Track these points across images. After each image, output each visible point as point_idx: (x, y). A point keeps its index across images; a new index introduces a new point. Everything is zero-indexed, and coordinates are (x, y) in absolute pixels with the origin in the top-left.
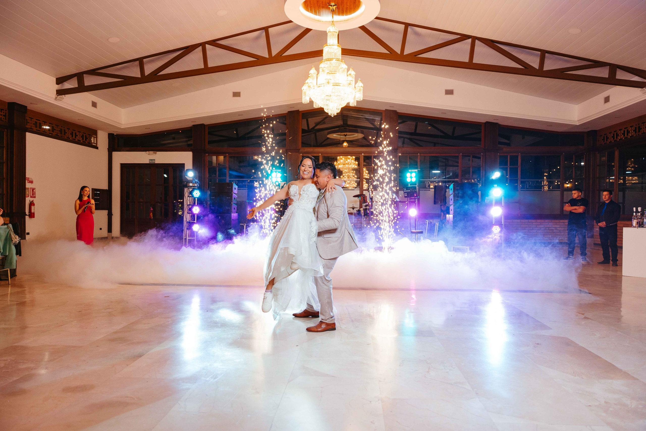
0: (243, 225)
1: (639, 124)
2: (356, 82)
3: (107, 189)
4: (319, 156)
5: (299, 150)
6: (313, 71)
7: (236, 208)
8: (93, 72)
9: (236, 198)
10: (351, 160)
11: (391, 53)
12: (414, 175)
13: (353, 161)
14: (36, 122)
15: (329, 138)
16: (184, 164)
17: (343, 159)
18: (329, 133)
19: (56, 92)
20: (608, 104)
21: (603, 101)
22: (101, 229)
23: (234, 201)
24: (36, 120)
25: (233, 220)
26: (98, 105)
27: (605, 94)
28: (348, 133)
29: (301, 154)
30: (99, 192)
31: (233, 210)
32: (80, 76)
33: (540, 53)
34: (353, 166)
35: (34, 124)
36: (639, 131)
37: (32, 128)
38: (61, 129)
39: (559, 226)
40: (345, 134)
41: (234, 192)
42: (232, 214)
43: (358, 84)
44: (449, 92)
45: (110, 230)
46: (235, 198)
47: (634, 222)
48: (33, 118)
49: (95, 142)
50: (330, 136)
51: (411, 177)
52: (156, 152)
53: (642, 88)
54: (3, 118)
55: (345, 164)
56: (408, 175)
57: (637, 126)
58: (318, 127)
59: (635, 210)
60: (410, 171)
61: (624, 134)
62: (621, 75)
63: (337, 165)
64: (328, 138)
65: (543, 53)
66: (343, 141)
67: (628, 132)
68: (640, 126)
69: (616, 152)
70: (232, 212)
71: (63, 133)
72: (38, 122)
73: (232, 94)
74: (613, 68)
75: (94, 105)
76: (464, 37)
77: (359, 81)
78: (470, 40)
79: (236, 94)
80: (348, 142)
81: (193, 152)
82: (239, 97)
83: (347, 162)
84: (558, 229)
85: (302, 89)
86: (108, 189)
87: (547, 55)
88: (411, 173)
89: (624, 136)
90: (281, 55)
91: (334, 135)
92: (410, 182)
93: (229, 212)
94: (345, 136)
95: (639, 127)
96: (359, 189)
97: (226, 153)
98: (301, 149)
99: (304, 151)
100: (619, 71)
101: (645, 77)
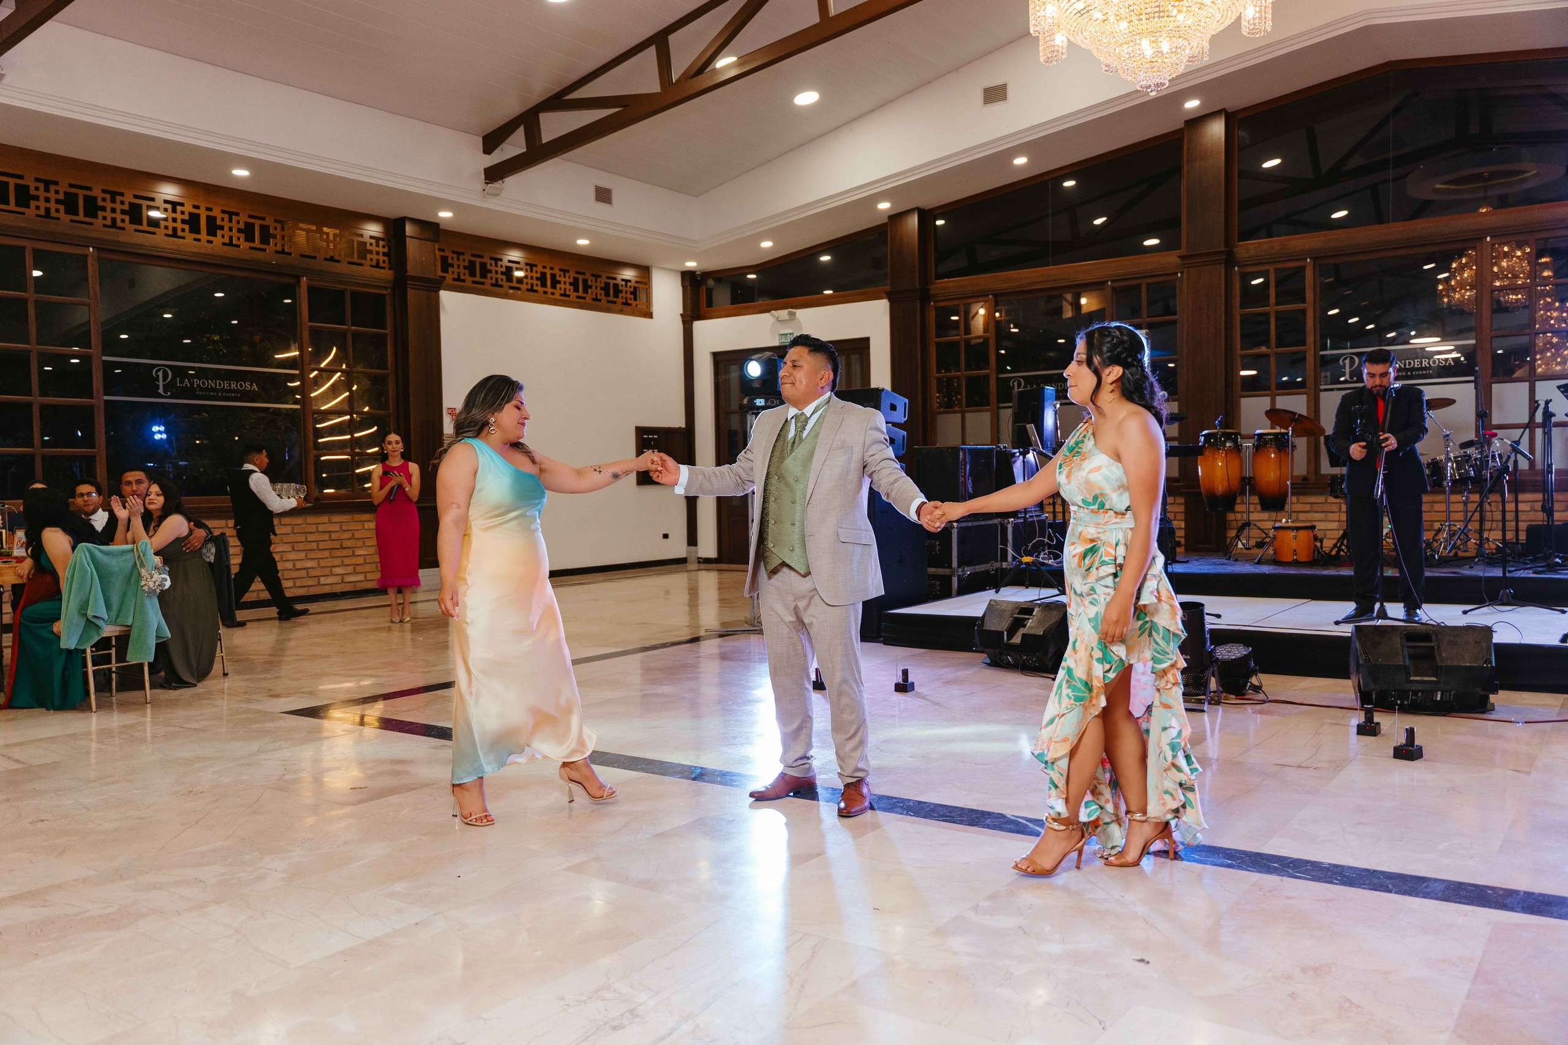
3: (680, 428)
8: (558, 101)
14: (472, 264)
16: (867, 340)
19: (485, 174)
22: (666, 536)
24: (473, 255)
26: (615, 197)
29: (1236, 268)
30: (656, 437)
32: (529, 119)
35: (465, 267)
37: (462, 277)
38: (543, 275)
45: (692, 539)
48: (463, 254)
49: (644, 301)
52: (793, 310)
54: (384, 262)
71: (549, 283)
72: (478, 260)
73: (980, 97)
75: (603, 195)
79: (995, 94)
81: (889, 301)
82: (1002, 102)
86: (683, 426)
96: (1472, 378)
97: (987, 293)
98: (1236, 250)
99: (1246, 255)
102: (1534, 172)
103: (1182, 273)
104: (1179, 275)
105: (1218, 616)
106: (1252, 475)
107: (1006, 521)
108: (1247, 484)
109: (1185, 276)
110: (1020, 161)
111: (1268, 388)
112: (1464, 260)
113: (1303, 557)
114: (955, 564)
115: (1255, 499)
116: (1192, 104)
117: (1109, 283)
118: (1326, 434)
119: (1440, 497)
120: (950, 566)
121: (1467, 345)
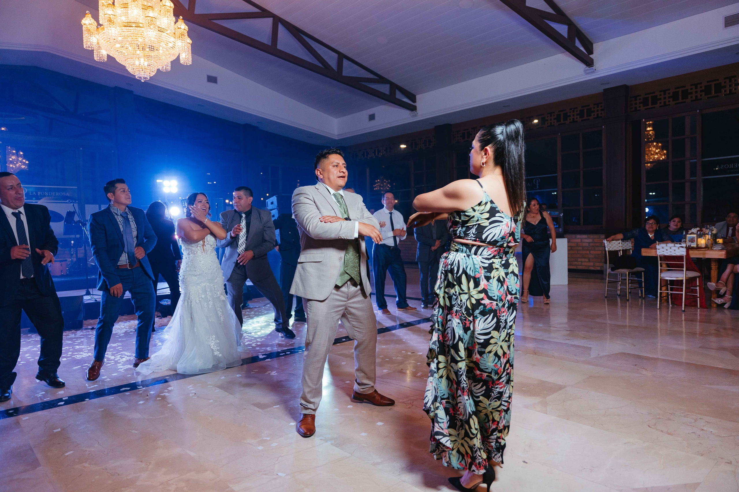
12: (174, 183)
20: (372, 122)
21: (367, 118)
27: (371, 111)
33: (336, 55)
44: (212, 79)
51: (170, 186)
61: (375, 153)
62: (399, 95)
65: (341, 57)
67: (379, 152)
74: (394, 87)
76: (264, 13)
78: (270, 20)
87: (344, 59)
88: (170, 180)
100: (397, 92)
101: (415, 101)
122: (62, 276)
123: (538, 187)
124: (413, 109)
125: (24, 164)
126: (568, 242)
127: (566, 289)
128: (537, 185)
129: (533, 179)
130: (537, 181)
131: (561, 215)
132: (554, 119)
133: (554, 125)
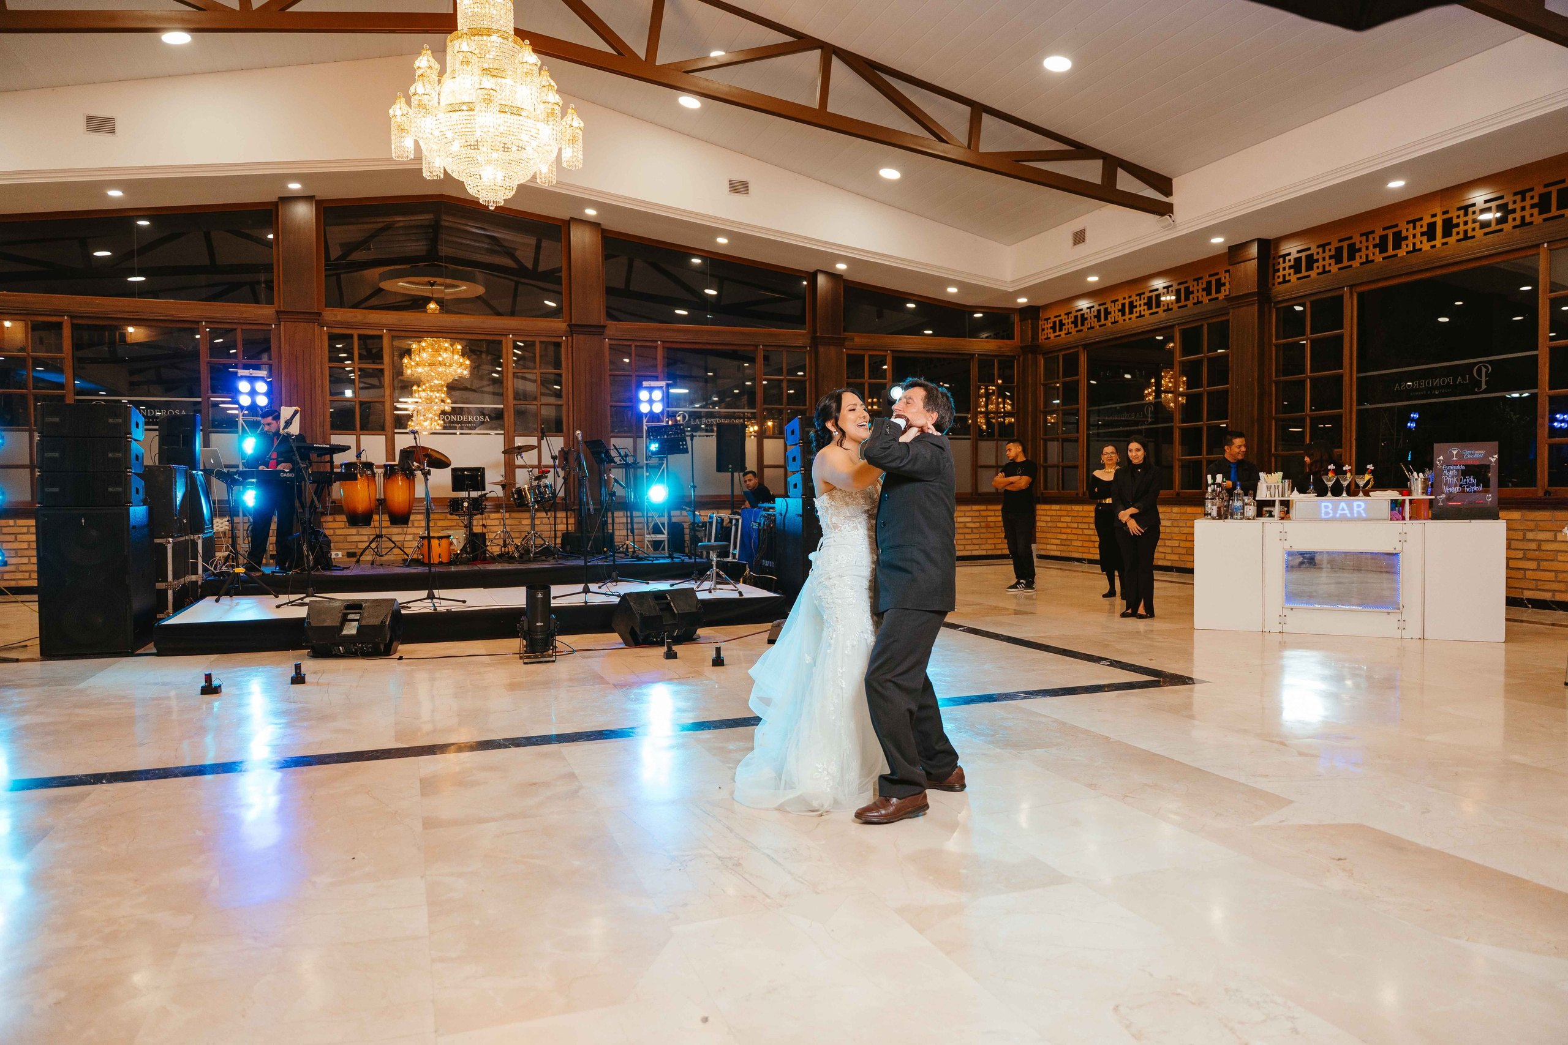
0: (161, 544)
1: (1130, 297)
2: (564, 114)
4: (380, 337)
5: (320, 314)
6: (424, 61)
7: (141, 491)
9: (140, 456)
10: (451, 354)
11: (620, 53)
12: (657, 395)
13: (456, 357)
15: (383, 290)
17: (430, 350)
18: (384, 277)
20: (1081, 247)
21: (1070, 239)
23: (135, 469)
25: (134, 527)
27: (1076, 225)
28: (439, 280)
29: (325, 329)
31: (134, 497)
33: (967, 110)
34: (459, 371)
36: (1131, 312)
39: (969, 519)
40: (432, 280)
41: (133, 437)
42: (131, 508)
43: (568, 118)
44: (739, 187)
46: (137, 456)
47: (1212, 507)
50: (386, 285)
51: (651, 401)
53: (1162, 214)
55: (434, 365)
56: (643, 395)
57: (1127, 302)
58: (356, 256)
59: (1210, 481)
60: (645, 384)
61: (1098, 317)
62: (1126, 182)
63: (412, 366)
64: (381, 290)
65: (978, 109)
66: (428, 300)
67: (1108, 314)
68: (1133, 301)
69: (1082, 357)
70: (131, 502)
73: (82, 124)
74: (1112, 164)
76: (802, 42)
77: (570, 111)
78: (816, 55)
79: (100, 125)
80: (439, 302)
82: (110, 135)
83: (440, 359)
84: (968, 525)
85: (391, 112)
87: (985, 116)
88: (651, 389)
89: (1099, 320)
90: (283, 9)
91: (401, 283)
92: (646, 415)
93: (123, 503)
94: (432, 285)
95: (1131, 303)
96: (502, 432)
97: (63, 314)
98: (324, 314)
99: (334, 319)
100: (1121, 174)
101: (1168, 192)
102: (465, 287)
103: (278, 325)
104: (273, 326)
105: (464, 602)
106: (383, 497)
107: (196, 537)
108: (382, 504)
109: (282, 327)
110: (115, 193)
111: (354, 429)
112: (423, 344)
113: (445, 560)
114: (170, 578)
115: (386, 517)
116: (295, 186)
117: (204, 323)
118: (452, 466)
119: (527, 515)
120: (165, 579)
121: (499, 408)
122: (441, 563)
123: (1484, 386)
124: (1164, 210)
125: (461, 365)
126: (1508, 529)
127: (1499, 654)
128: (1484, 379)
129: (1475, 364)
130: (1484, 370)
131: (1493, 460)
132: (1533, 206)
133: (1531, 223)
